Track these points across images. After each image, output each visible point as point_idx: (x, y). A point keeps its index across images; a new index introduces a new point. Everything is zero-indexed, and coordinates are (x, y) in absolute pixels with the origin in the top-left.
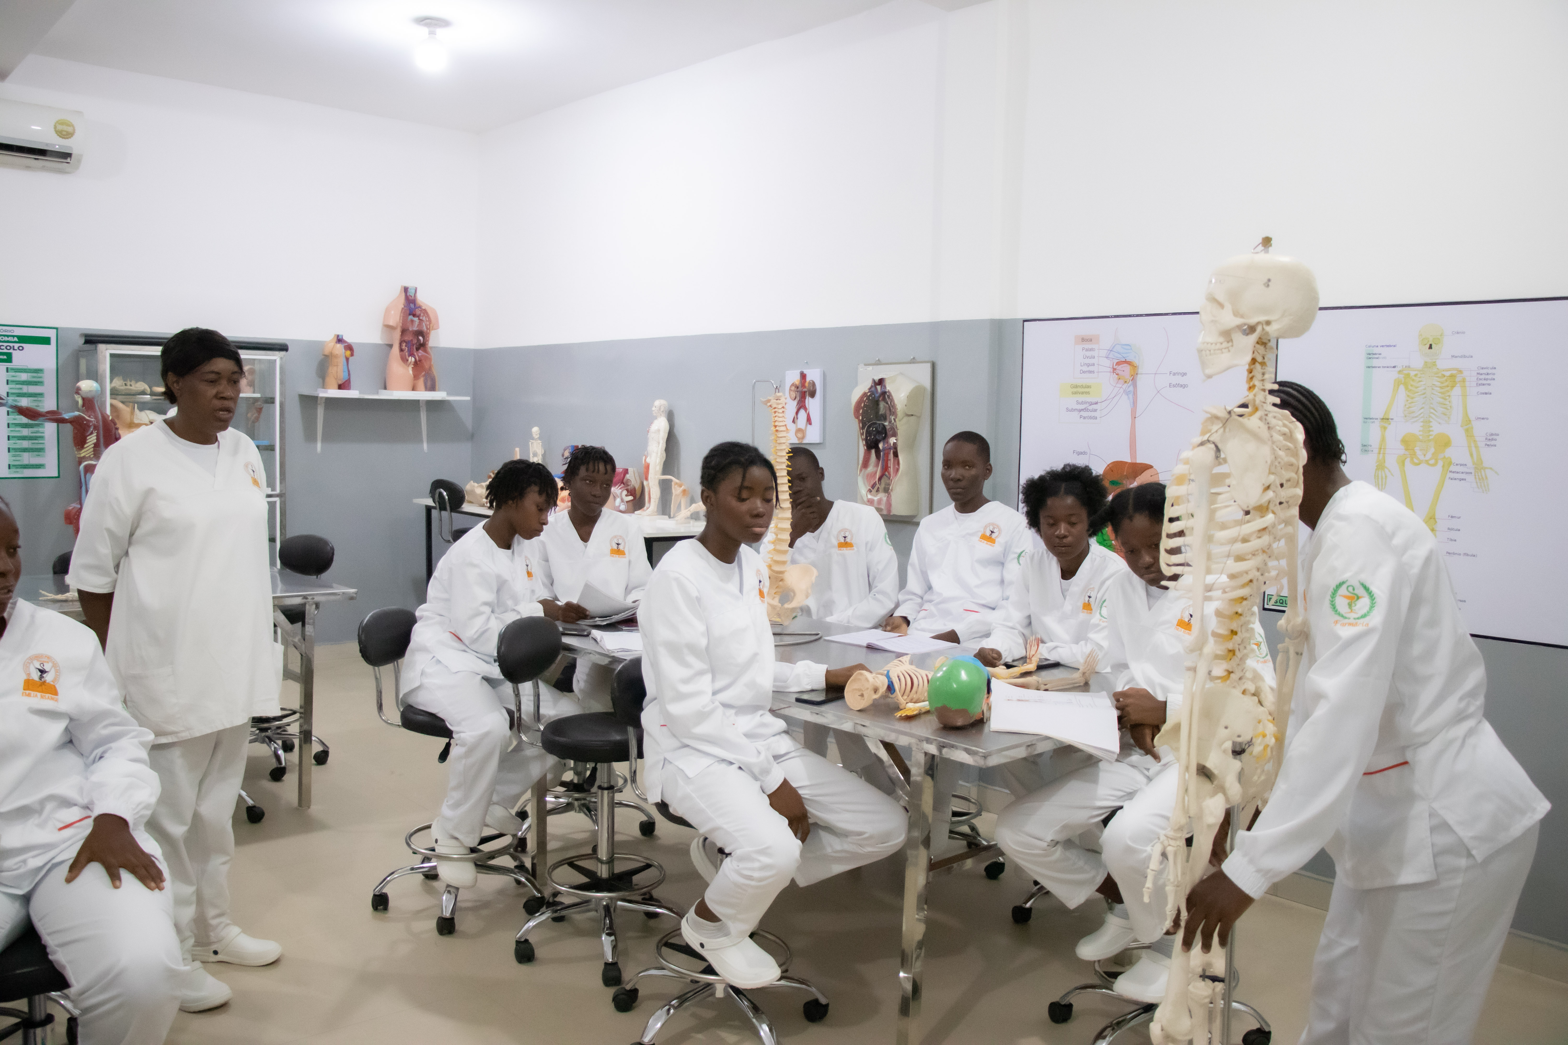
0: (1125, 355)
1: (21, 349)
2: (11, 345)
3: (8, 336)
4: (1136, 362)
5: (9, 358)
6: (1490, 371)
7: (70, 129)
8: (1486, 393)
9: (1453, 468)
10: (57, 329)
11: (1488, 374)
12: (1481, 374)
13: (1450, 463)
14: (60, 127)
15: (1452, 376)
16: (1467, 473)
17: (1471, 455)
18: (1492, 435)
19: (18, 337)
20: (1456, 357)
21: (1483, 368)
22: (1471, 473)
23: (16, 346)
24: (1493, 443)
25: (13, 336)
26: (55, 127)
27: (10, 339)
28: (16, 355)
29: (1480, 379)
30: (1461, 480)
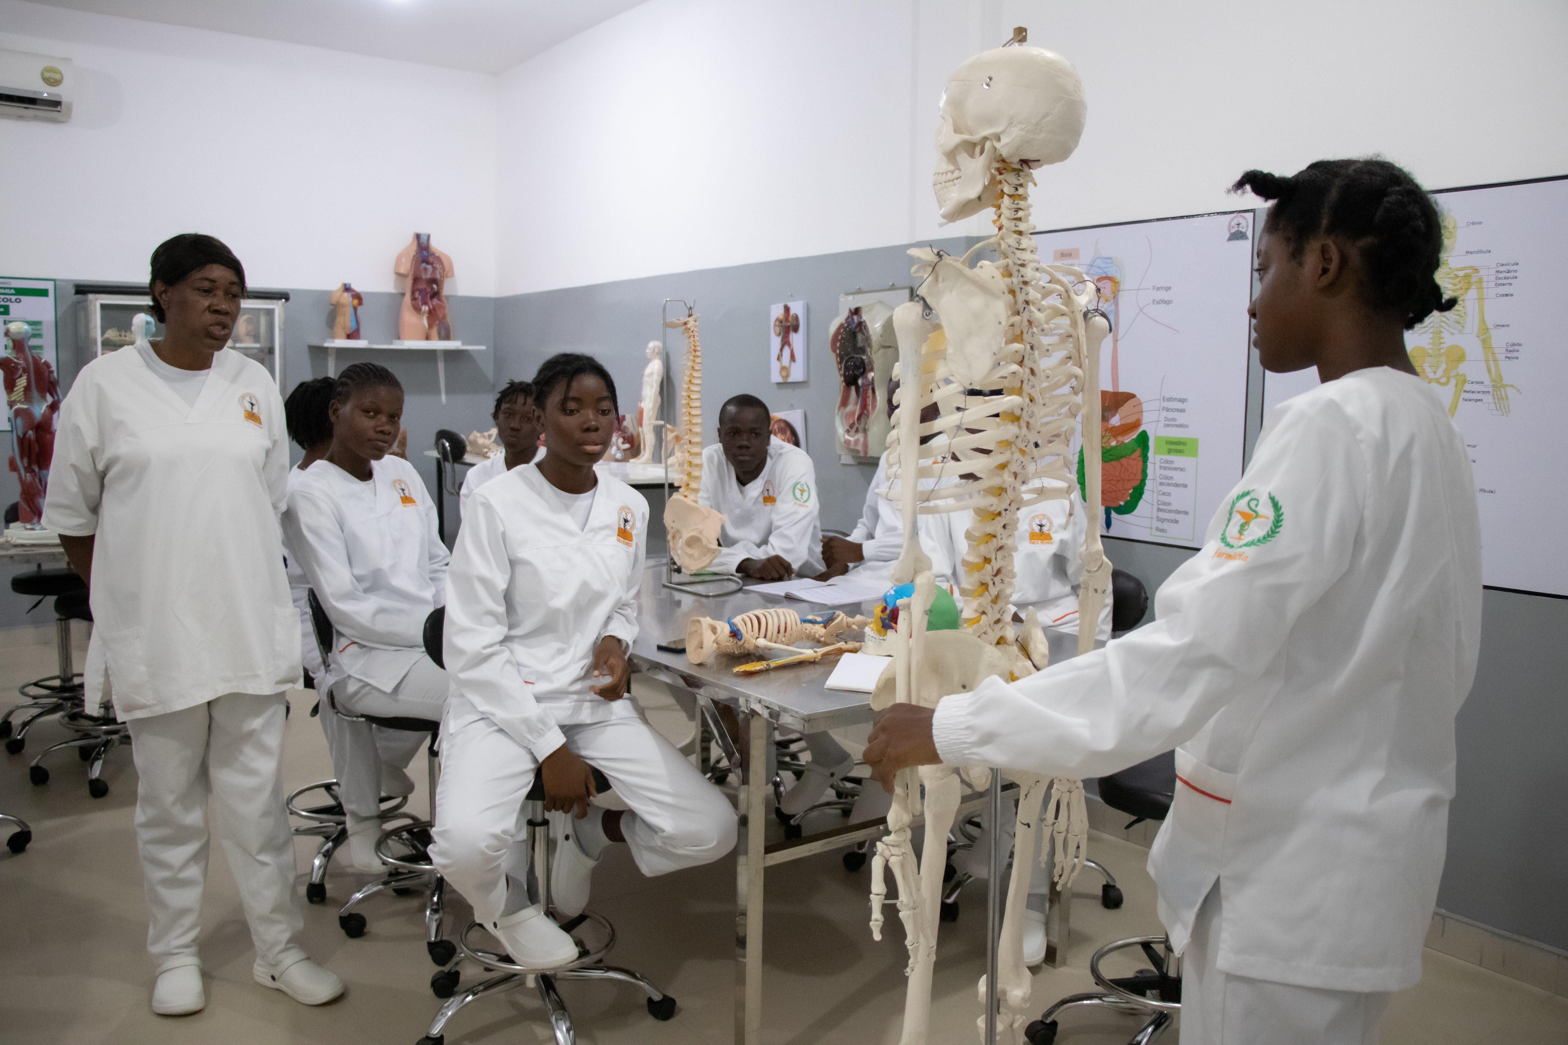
0: (1105, 270)
1: (18, 301)
2: (8, 297)
3: (5, 288)
4: (1118, 277)
5: (6, 311)
6: (1511, 268)
7: (57, 77)
8: (1507, 295)
9: (1467, 387)
10: (54, 280)
11: (1509, 272)
12: (1501, 272)
13: (1464, 381)
14: (47, 75)
15: (1466, 276)
16: (1484, 392)
17: (1489, 371)
18: (1514, 345)
19: (15, 289)
20: (1471, 253)
21: (1503, 265)
22: (1489, 392)
23: (13, 298)
24: (1515, 354)
25: (10, 288)
26: (42, 74)
27: (7, 291)
28: (13, 307)
29: (1500, 278)
30: (1476, 401)
